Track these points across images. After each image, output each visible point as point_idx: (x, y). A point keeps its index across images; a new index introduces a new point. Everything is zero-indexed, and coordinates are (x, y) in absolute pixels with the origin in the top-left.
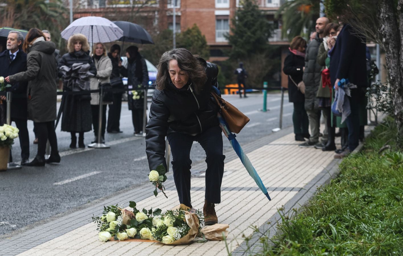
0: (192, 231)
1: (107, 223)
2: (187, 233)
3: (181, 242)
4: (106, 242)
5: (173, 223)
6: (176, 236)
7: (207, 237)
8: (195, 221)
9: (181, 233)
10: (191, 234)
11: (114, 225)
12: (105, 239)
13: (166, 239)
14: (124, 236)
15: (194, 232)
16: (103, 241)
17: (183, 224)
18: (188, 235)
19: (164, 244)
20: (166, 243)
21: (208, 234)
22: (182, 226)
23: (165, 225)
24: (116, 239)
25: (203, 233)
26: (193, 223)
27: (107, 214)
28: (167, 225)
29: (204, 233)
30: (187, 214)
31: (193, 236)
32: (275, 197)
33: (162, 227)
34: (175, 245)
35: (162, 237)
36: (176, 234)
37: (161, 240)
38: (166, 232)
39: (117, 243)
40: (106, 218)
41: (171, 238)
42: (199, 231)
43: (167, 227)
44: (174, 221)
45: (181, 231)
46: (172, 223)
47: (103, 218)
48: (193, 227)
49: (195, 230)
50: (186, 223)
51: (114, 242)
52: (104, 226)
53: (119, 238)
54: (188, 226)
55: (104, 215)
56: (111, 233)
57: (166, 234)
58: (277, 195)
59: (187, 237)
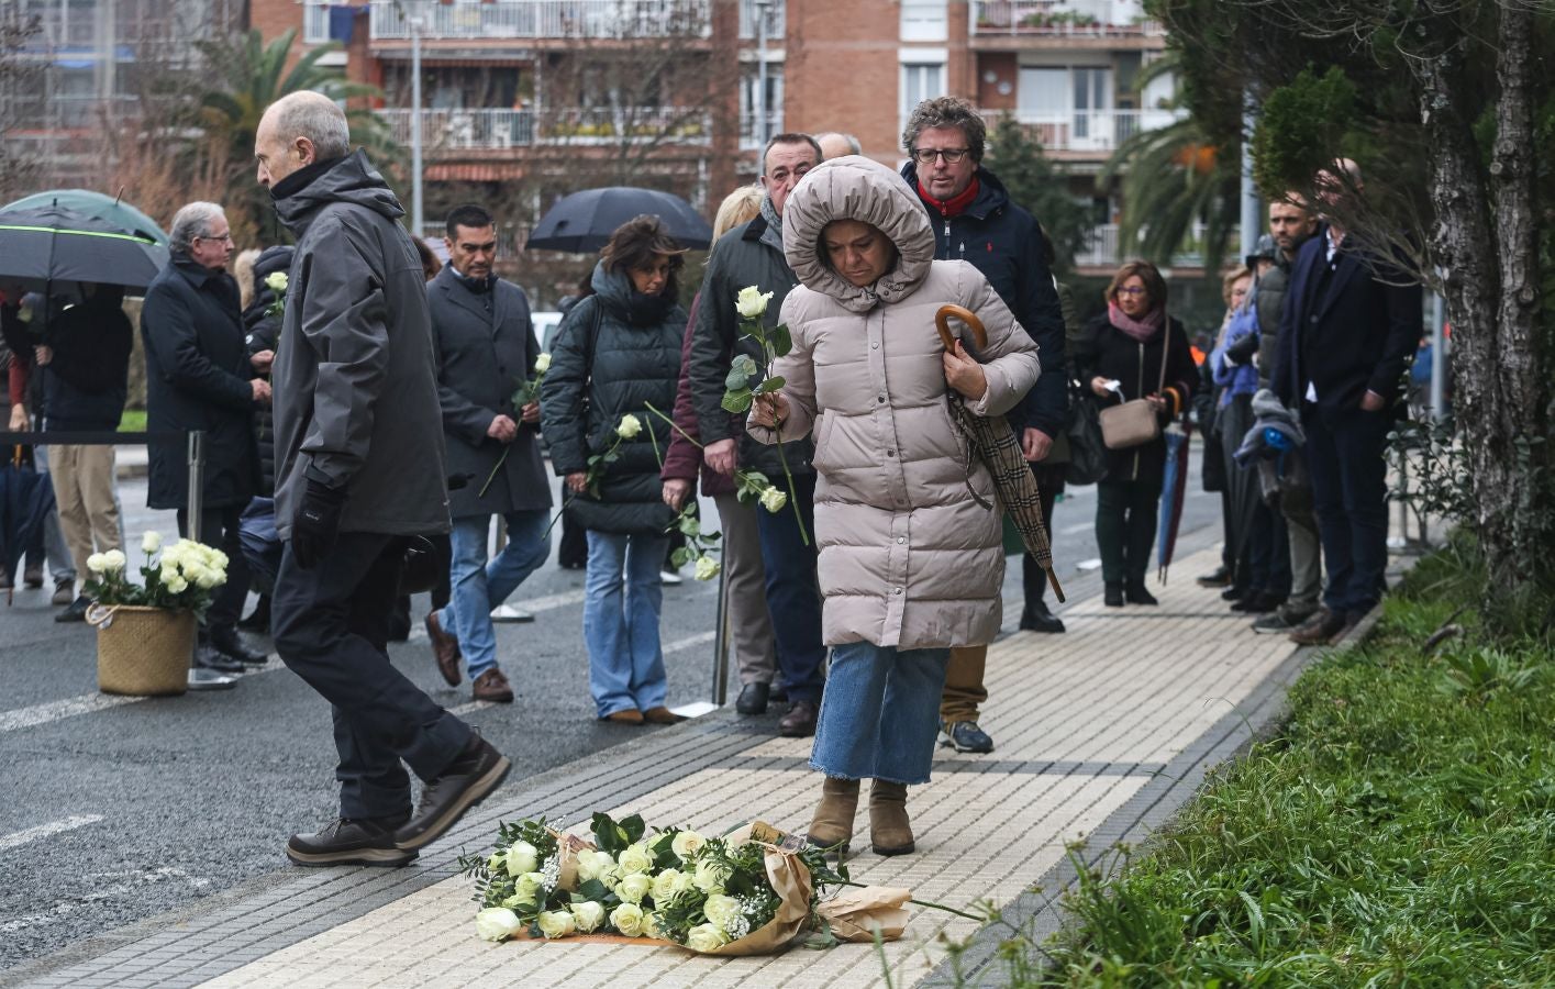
0: (787, 909)
1: (508, 879)
2: (769, 918)
3: (750, 947)
4: (503, 941)
5: (726, 883)
6: (735, 928)
7: (837, 929)
8: (797, 876)
9: (750, 918)
10: (786, 921)
11: (532, 888)
12: (498, 934)
13: (701, 937)
14: (564, 924)
15: (795, 914)
16: (490, 940)
17: (757, 888)
18: (773, 923)
19: (695, 954)
20: (702, 949)
21: (841, 921)
22: (753, 894)
23: (698, 889)
24: (537, 934)
25: (823, 918)
26: (792, 885)
27: (508, 850)
28: (705, 888)
29: (829, 916)
30: (772, 852)
31: (792, 926)
32: (1074, 794)
33: (687, 895)
34: (729, 956)
35: (688, 929)
36: (735, 921)
37: (684, 939)
38: (702, 914)
39: (537, 947)
40: (504, 862)
41: (717, 933)
42: (810, 910)
43: (706, 897)
44: (728, 876)
45: (751, 911)
46: (722, 882)
47: (496, 860)
48: (790, 895)
49: (797, 907)
50: (768, 885)
51: (528, 944)
52: (496, 887)
53: (546, 930)
54: (774, 895)
55: (498, 851)
56: (518, 913)
57: (700, 919)
58: (1081, 788)
59: (772, 929)
